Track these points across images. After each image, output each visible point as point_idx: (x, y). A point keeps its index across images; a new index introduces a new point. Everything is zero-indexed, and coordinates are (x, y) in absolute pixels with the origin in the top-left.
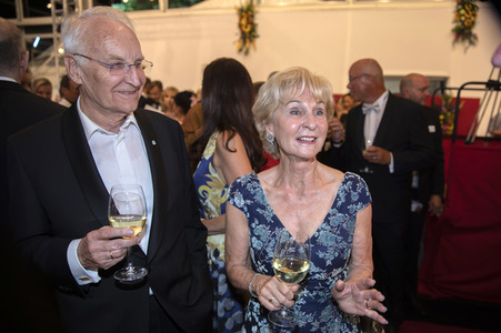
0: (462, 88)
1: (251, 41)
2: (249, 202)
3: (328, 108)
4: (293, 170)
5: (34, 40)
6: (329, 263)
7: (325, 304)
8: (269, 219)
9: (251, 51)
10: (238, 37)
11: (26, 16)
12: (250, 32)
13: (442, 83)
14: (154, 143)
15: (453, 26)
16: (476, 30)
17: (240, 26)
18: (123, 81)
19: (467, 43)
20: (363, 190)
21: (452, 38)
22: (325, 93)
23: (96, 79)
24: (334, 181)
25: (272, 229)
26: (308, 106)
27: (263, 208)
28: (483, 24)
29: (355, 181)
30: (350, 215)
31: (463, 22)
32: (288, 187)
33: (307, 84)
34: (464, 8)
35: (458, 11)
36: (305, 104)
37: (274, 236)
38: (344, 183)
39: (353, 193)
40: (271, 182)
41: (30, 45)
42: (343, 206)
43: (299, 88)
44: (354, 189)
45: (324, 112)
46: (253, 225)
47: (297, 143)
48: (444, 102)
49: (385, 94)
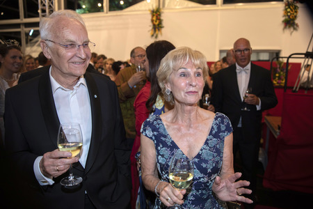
0: (290, 57)
1: (159, 30)
2: (155, 133)
3: (204, 72)
4: (183, 111)
5: (30, 31)
6: (209, 170)
7: (207, 199)
8: (169, 144)
9: (159, 36)
10: (151, 28)
12: (158, 25)
13: (277, 54)
14: (96, 96)
15: (283, 19)
16: (297, 21)
17: (152, 21)
18: (75, 55)
19: (292, 29)
20: (228, 123)
21: (283, 26)
22: (202, 63)
23: (58, 55)
24: (209, 118)
25: (172, 150)
26: (191, 71)
27: (165, 136)
28: (301, 17)
29: (222, 118)
30: (221, 139)
31: (289, 16)
32: (180, 122)
33: (190, 57)
34: (289, 8)
35: (286, 9)
36: (189, 70)
37: (173, 154)
38: (216, 119)
39: (222, 125)
40: (169, 120)
41: (27, 34)
42: (216, 134)
43: (185, 60)
44: (222, 122)
45: (202, 74)
46: (159, 148)
48: (278, 66)
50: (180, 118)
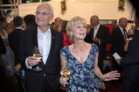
1: (65, 11)
2: (66, 54)
4: (78, 43)
5: (5, 10)
6: (90, 68)
7: (89, 79)
8: (73, 58)
9: (65, 13)
10: (61, 10)
11: (3, 4)
12: (64, 8)
15: (118, 6)
16: (124, 7)
17: (62, 6)
19: (122, 11)
20: (97, 48)
21: (118, 9)
24: (89, 46)
27: (71, 55)
29: (95, 46)
30: (94, 55)
31: (121, 5)
32: (77, 49)
35: (120, 2)
37: (75, 62)
38: (92, 47)
39: (95, 49)
41: (4, 12)
44: (95, 48)
46: (69, 60)
47: (80, 35)
48: (116, 26)
49: (99, 24)
50: (77, 47)
